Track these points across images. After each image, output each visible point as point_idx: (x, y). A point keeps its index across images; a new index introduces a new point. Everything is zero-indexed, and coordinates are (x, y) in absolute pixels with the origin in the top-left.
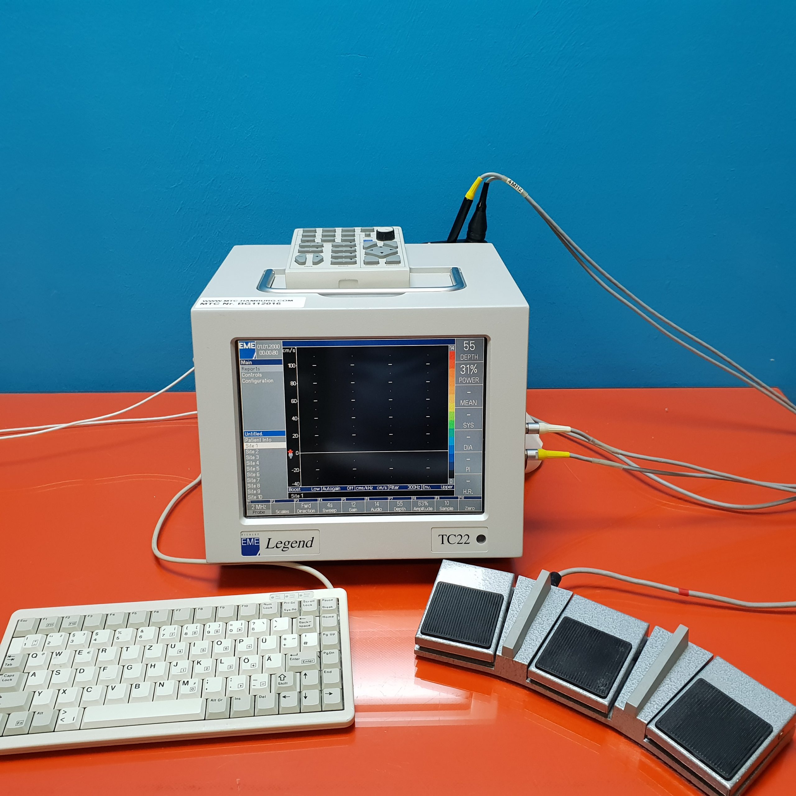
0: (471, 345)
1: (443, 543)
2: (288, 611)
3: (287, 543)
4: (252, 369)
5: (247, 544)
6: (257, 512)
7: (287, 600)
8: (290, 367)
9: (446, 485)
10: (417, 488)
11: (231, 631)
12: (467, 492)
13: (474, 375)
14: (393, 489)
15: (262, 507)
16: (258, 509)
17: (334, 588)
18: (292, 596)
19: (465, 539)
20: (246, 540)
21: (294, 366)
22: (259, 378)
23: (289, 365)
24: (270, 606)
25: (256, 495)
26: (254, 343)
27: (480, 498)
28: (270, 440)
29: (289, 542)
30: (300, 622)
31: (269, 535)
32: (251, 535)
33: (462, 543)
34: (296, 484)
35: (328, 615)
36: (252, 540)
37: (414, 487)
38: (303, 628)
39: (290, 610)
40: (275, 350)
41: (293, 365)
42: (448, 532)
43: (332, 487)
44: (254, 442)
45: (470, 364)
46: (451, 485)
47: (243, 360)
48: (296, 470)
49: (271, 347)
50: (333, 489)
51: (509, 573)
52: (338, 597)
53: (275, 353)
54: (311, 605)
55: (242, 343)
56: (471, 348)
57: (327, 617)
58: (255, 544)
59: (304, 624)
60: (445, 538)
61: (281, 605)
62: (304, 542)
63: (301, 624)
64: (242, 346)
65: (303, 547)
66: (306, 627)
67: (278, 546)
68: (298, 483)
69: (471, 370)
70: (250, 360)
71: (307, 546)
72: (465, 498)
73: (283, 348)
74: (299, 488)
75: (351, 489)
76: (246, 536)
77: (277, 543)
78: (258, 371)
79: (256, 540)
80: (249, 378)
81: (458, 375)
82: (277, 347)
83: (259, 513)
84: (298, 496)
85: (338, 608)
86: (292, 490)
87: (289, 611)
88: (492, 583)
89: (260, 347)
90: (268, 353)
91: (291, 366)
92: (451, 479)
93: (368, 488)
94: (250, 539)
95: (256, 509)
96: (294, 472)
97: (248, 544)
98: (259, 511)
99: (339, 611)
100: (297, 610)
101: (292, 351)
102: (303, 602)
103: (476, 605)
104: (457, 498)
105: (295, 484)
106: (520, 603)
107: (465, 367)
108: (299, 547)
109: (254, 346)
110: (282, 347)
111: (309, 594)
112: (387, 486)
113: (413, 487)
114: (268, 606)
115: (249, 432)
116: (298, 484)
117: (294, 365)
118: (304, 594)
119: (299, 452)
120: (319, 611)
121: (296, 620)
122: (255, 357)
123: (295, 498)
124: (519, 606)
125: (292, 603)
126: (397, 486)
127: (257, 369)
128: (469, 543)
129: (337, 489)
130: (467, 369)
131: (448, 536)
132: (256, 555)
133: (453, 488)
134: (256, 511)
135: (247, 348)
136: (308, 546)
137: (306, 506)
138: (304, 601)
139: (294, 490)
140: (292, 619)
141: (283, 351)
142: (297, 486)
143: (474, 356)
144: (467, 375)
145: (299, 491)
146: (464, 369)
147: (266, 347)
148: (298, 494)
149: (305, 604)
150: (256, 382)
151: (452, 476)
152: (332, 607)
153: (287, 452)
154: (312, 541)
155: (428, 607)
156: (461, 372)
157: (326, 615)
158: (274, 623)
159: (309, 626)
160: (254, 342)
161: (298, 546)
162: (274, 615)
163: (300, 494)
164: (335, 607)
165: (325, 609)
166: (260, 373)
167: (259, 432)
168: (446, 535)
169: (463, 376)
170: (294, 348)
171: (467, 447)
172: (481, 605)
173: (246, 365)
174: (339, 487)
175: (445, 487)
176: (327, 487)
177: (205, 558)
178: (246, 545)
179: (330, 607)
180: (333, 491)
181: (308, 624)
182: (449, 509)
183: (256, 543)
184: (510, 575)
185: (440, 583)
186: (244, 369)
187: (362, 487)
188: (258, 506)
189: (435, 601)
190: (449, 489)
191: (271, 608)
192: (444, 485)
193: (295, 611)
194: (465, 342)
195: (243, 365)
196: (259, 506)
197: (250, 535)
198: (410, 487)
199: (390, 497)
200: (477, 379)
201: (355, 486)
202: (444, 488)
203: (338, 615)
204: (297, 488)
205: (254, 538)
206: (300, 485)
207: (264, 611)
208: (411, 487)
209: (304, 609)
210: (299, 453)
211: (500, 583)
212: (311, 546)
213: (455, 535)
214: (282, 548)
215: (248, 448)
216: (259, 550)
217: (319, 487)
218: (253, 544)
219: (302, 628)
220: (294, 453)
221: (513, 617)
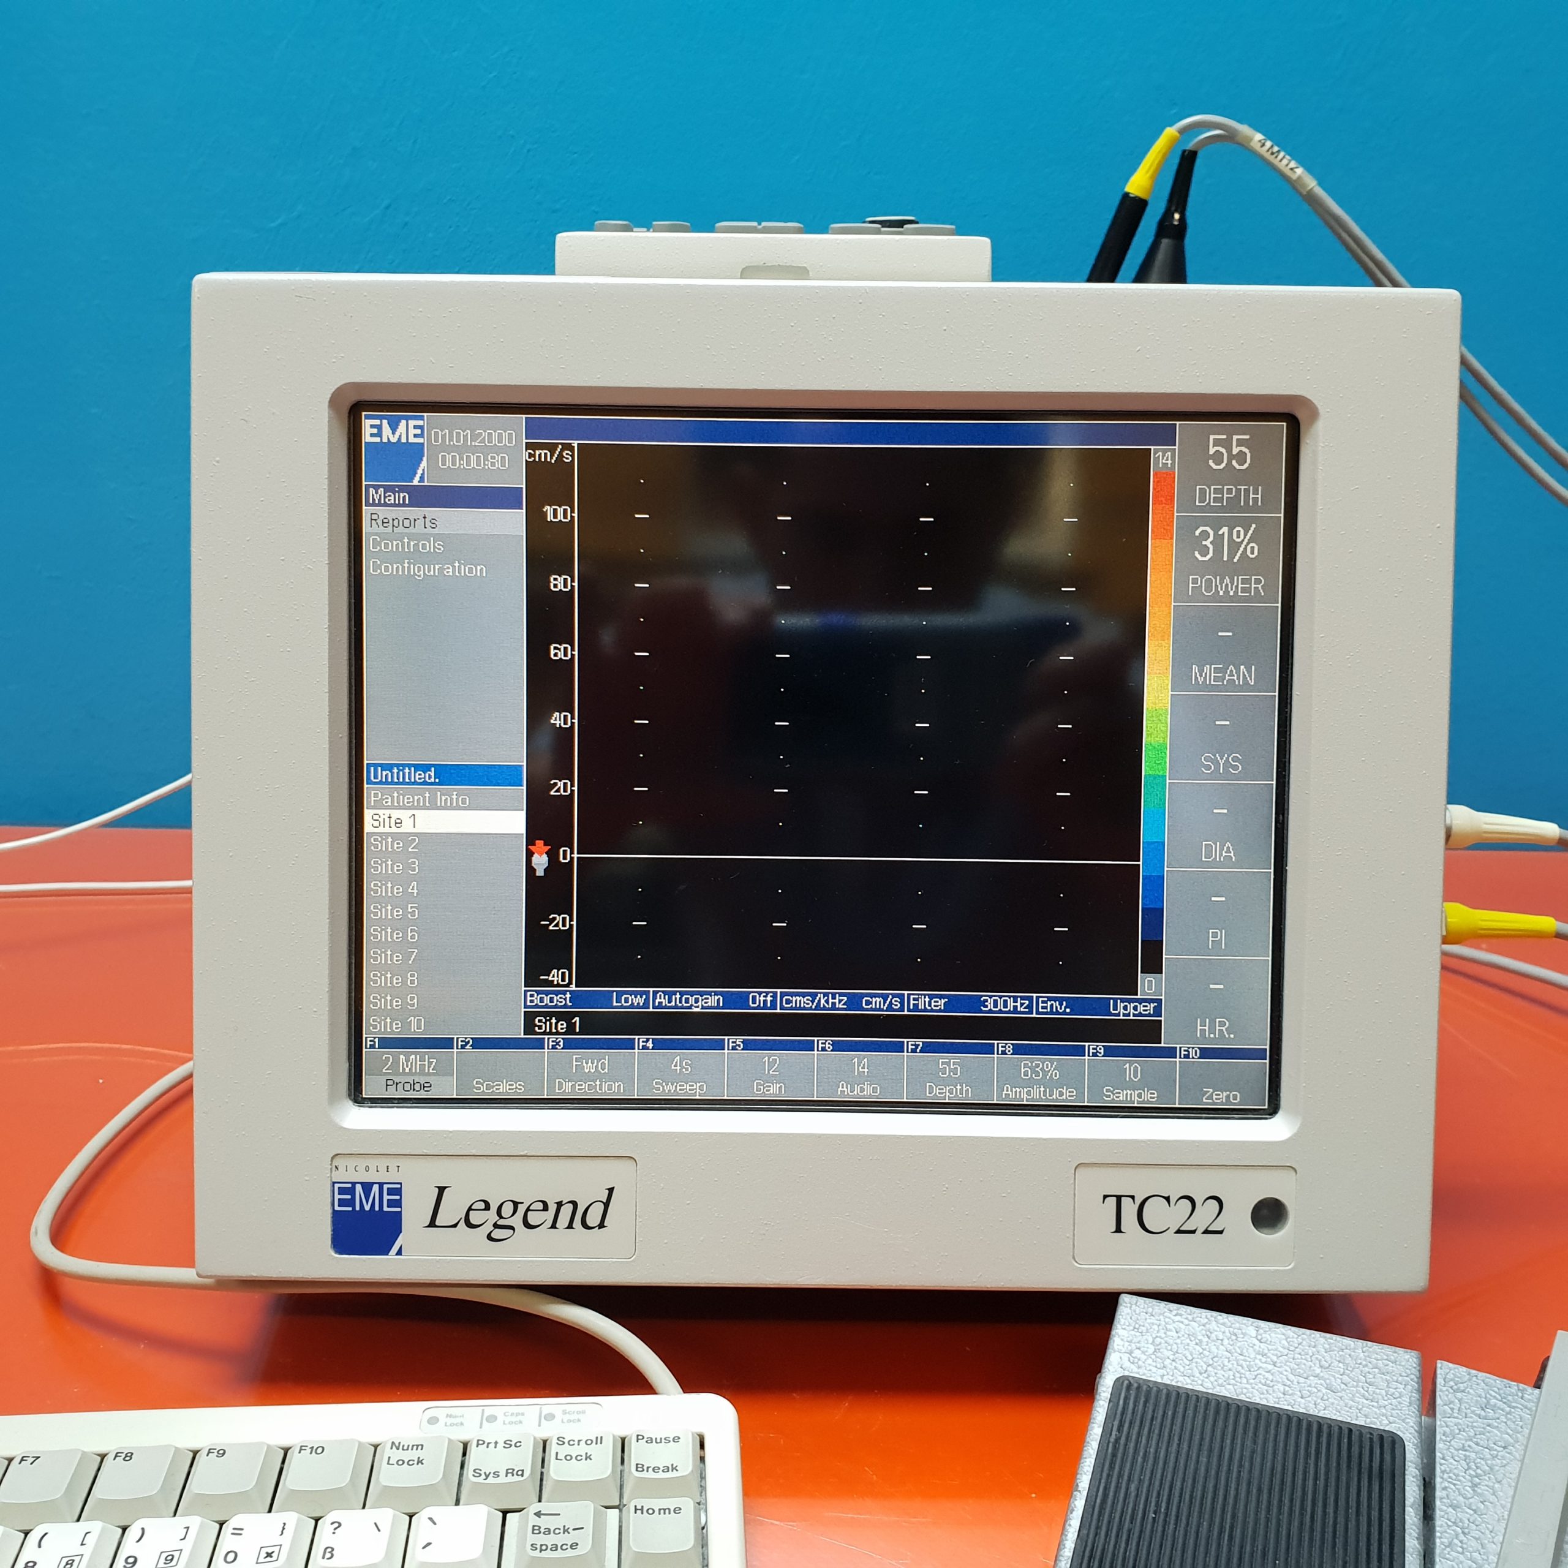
0: (1235, 451)
1: (1118, 1230)
2: (487, 1476)
3: (507, 1209)
4: (407, 523)
5: (354, 1206)
6: (400, 1086)
7: (490, 1433)
8: (550, 517)
9: (1130, 1001)
10: (1015, 1007)
11: (231, 1557)
12: (1212, 1030)
13: (1246, 566)
14: (925, 1010)
15: (422, 1066)
16: (404, 1073)
17: (684, 1392)
18: (514, 1419)
19: (1206, 1213)
20: (351, 1191)
21: (565, 517)
22: (429, 559)
23: (549, 510)
24: (414, 1455)
25: (401, 1015)
26: (420, 423)
27: (1258, 1054)
28: (464, 802)
29: (516, 1204)
30: (536, 1530)
31: (441, 1172)
32: (373, 1169)
33: (1193, 1232)
34: (555, 976)
35: (657, 1503)
36: (376, 1188)
37: (1005, 1006)
38: (548, 1554)
39: (496, 1474)
40: (497, 450)
41: (560, 511)
42: (1138, 1184)
43: (692, 994)
44: (404, 808)
45: (1232, 524)
46: (1150, 1001)
47: (376, 488)
48: (559, 922)
49: (483, 441)
50: (697, 1001)
51: (1401, 1351)
52: (699, 1430)
53: (497, 462)
54: (588, 1457)
55: (377, 422)
56: (1234, 463)
57: (651, 1511)
58: (386, 1209)
59: (550, 1540)
60: (1129, 1210)
61: (464, 1454)
62: (575, 1204)
63: (540, 1539)
64: (375, 431)
65: (570, 1226)
66: (559, 1554)
67: (475, 1218)
68: (563, 974)
69: (1234, 546)
70: (402, 489)
71: (585, 1225)
72: (1205, 1053)
73: (528, 446)
74: (564, 993)
75: (765, 1002)
76: (353, 1173)
77: (470, 1209)
78: (429, 530)
79: (391, 1192)
80: (397, 557)
81: (1187, 567)
82: (505, 441)
83: (407, 1087)
84: (562, 1026)
85: (703, 1477)
86: (537, 1001)
87: (491, 1480)
88: (1336, 1384)
89: (443, 437)
90: (468, 464)
91: (555, 516)
92: (1150, 978)
93: (827, 1002)
94: (367, 1187)
95: (398, 1074)
96: (551, 928)
97: (358, 1208)
98: (410, 1079)
99: (703, 1489)
100: (527, 1474)
101: (560, 455)
102: (555, 1441)
103: (1294, 1475)
104: (1171, 1053)
105: (550, 978)
106: (1477, 1476)
107: (1211, 533)
108: (554, 1226)
109: (421, 435)
110: (525, 441)
111: (584, 1412)
112: (902, 997)
113: (1000, 1006)
114: (406, 1456)
115: (384, 767)
116: (563, 980)
117: (565, 511)
118: (565, 1412)
119: (572, 853)
120: (621, 1487)
121: (520, 1515)
122: (424, 474)
123: (551, 1033)
124: (1474, 1486)
125: (508, 1444)
126: (941, 997)
127: (428, 524)
128: (1221, 1232)
129: (712, 1001)
130: (1218, 541)
131: (1138, 1201)
132: (386, 1252)
133: (1158, 1012)
134: (397, 1080)
135: (394, 440)
136: (590, 1223)
137: (589, 1067)
138: (561, 1441)
139: (547, 1000)
140: (505, 1513)
141: (525, 455)
142: (558, 985)
143: (1247, 491)
144: (1219, 568)
145: (565, 1006)
146: (1207, 543)
147: (465, 437)
148: (560, 1016)
149: (564, 1450)
150: (421, 571)
151: (1154, 965)
152: (674, 1468)
153: (527, 849)
154: (606, 1205)
155: (1084, 1481)
156: (1196, 553)
157: (647, 1503)
158: (422, 1528)
159: (574, 1546)
160: (422, 418)
161: (549, 1223)
162: (428, 1494)
163: (567, 1017)
164: (686, 1466)
165: (644, 1475)
166: (437, 538)
167: (425, 768)
168: (1133, 1197)
169: (1204, 569)
170: (570, 447)
171: (1216, 848)
172: (1316, 1479)
173: (386, 505)
174: (716, 994)
175: (1125, 1008)
176: (670, 995)
177: (190, 1263)
178: (350, 1209)
179: (667, 1469)
180: (695, 1010)
181: (568, 1539)
182: (1140, 1096)
183: (391, 1203)
184: (1407, 1356)
185: (1126, 1386)
186: (380, 522)
187: (804, 995)
188: (407, 1061)
189: (1114, 1455)
190: (1140, 1015)
191: (420, 1462)
192: (1122, 1001)
193: (516, 1478)
194: (1212, 437)
195: (374, 504)
196: (411, 1061)
197: (367, 1169)
198: (990, 1004)
199: (912, 1041)
200: (1258, 581)
201: (779, 991)
202: (1123, 1009)
203: (701, 1505)
204: (557, 993)
205: (381, 1185)
206: (570, 982)
207: (386, 1476)
208: (995, 1004)
209: (556, 1471)
210: (570, 855)
211: (1371, 1389)
212: (601, 1225)
213: (1168, 1199)
214: (489, 1227)
215: (381, 830)
216: (398, 1231)
217: (641, 994)
218: (377, 1208)
219: (544, 1554)
220: (552, 855)
221: (1462, 1537)
